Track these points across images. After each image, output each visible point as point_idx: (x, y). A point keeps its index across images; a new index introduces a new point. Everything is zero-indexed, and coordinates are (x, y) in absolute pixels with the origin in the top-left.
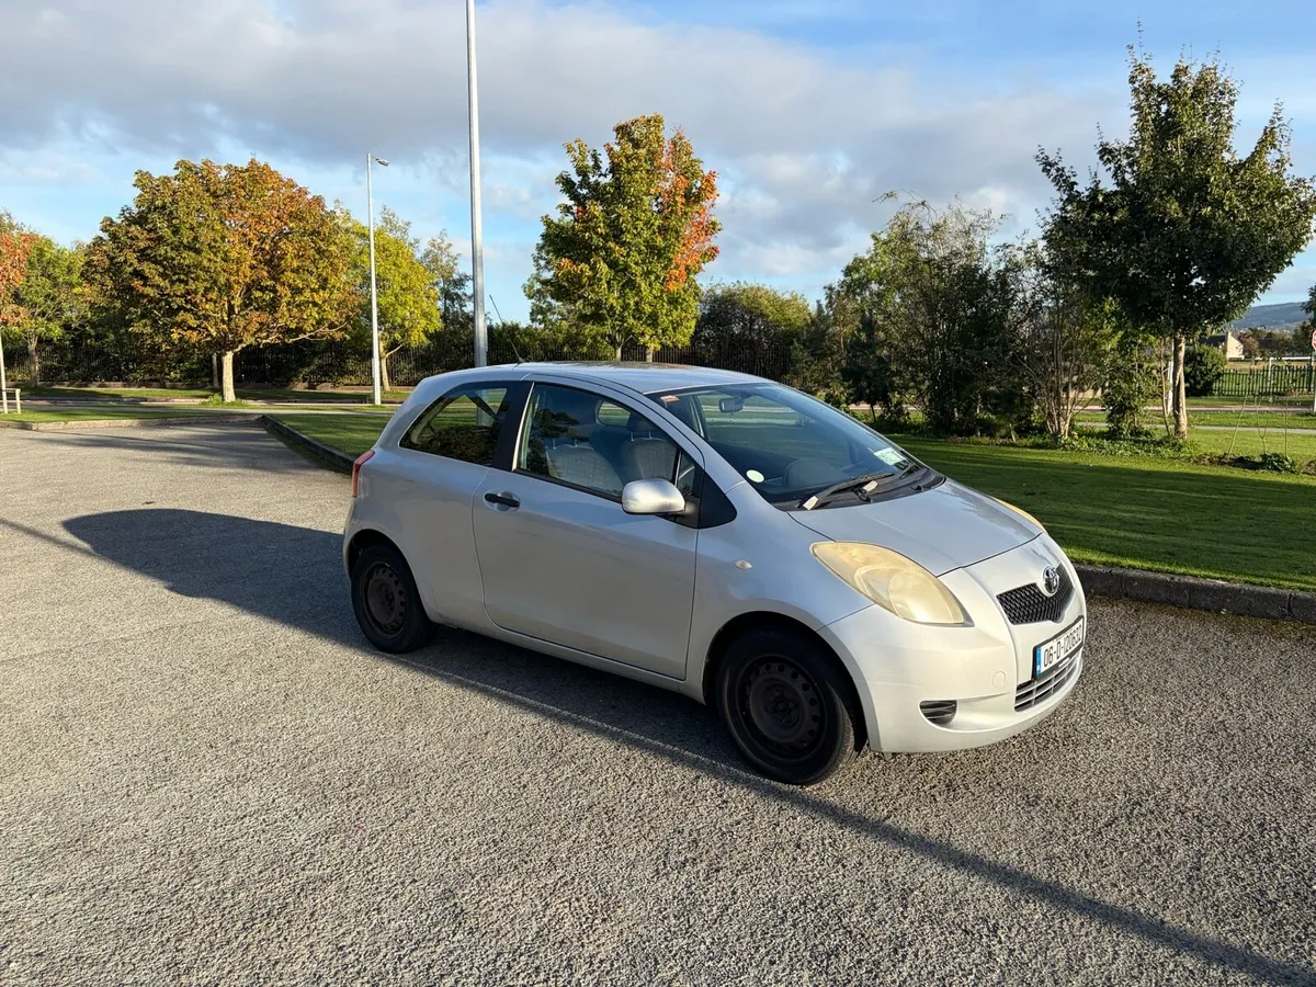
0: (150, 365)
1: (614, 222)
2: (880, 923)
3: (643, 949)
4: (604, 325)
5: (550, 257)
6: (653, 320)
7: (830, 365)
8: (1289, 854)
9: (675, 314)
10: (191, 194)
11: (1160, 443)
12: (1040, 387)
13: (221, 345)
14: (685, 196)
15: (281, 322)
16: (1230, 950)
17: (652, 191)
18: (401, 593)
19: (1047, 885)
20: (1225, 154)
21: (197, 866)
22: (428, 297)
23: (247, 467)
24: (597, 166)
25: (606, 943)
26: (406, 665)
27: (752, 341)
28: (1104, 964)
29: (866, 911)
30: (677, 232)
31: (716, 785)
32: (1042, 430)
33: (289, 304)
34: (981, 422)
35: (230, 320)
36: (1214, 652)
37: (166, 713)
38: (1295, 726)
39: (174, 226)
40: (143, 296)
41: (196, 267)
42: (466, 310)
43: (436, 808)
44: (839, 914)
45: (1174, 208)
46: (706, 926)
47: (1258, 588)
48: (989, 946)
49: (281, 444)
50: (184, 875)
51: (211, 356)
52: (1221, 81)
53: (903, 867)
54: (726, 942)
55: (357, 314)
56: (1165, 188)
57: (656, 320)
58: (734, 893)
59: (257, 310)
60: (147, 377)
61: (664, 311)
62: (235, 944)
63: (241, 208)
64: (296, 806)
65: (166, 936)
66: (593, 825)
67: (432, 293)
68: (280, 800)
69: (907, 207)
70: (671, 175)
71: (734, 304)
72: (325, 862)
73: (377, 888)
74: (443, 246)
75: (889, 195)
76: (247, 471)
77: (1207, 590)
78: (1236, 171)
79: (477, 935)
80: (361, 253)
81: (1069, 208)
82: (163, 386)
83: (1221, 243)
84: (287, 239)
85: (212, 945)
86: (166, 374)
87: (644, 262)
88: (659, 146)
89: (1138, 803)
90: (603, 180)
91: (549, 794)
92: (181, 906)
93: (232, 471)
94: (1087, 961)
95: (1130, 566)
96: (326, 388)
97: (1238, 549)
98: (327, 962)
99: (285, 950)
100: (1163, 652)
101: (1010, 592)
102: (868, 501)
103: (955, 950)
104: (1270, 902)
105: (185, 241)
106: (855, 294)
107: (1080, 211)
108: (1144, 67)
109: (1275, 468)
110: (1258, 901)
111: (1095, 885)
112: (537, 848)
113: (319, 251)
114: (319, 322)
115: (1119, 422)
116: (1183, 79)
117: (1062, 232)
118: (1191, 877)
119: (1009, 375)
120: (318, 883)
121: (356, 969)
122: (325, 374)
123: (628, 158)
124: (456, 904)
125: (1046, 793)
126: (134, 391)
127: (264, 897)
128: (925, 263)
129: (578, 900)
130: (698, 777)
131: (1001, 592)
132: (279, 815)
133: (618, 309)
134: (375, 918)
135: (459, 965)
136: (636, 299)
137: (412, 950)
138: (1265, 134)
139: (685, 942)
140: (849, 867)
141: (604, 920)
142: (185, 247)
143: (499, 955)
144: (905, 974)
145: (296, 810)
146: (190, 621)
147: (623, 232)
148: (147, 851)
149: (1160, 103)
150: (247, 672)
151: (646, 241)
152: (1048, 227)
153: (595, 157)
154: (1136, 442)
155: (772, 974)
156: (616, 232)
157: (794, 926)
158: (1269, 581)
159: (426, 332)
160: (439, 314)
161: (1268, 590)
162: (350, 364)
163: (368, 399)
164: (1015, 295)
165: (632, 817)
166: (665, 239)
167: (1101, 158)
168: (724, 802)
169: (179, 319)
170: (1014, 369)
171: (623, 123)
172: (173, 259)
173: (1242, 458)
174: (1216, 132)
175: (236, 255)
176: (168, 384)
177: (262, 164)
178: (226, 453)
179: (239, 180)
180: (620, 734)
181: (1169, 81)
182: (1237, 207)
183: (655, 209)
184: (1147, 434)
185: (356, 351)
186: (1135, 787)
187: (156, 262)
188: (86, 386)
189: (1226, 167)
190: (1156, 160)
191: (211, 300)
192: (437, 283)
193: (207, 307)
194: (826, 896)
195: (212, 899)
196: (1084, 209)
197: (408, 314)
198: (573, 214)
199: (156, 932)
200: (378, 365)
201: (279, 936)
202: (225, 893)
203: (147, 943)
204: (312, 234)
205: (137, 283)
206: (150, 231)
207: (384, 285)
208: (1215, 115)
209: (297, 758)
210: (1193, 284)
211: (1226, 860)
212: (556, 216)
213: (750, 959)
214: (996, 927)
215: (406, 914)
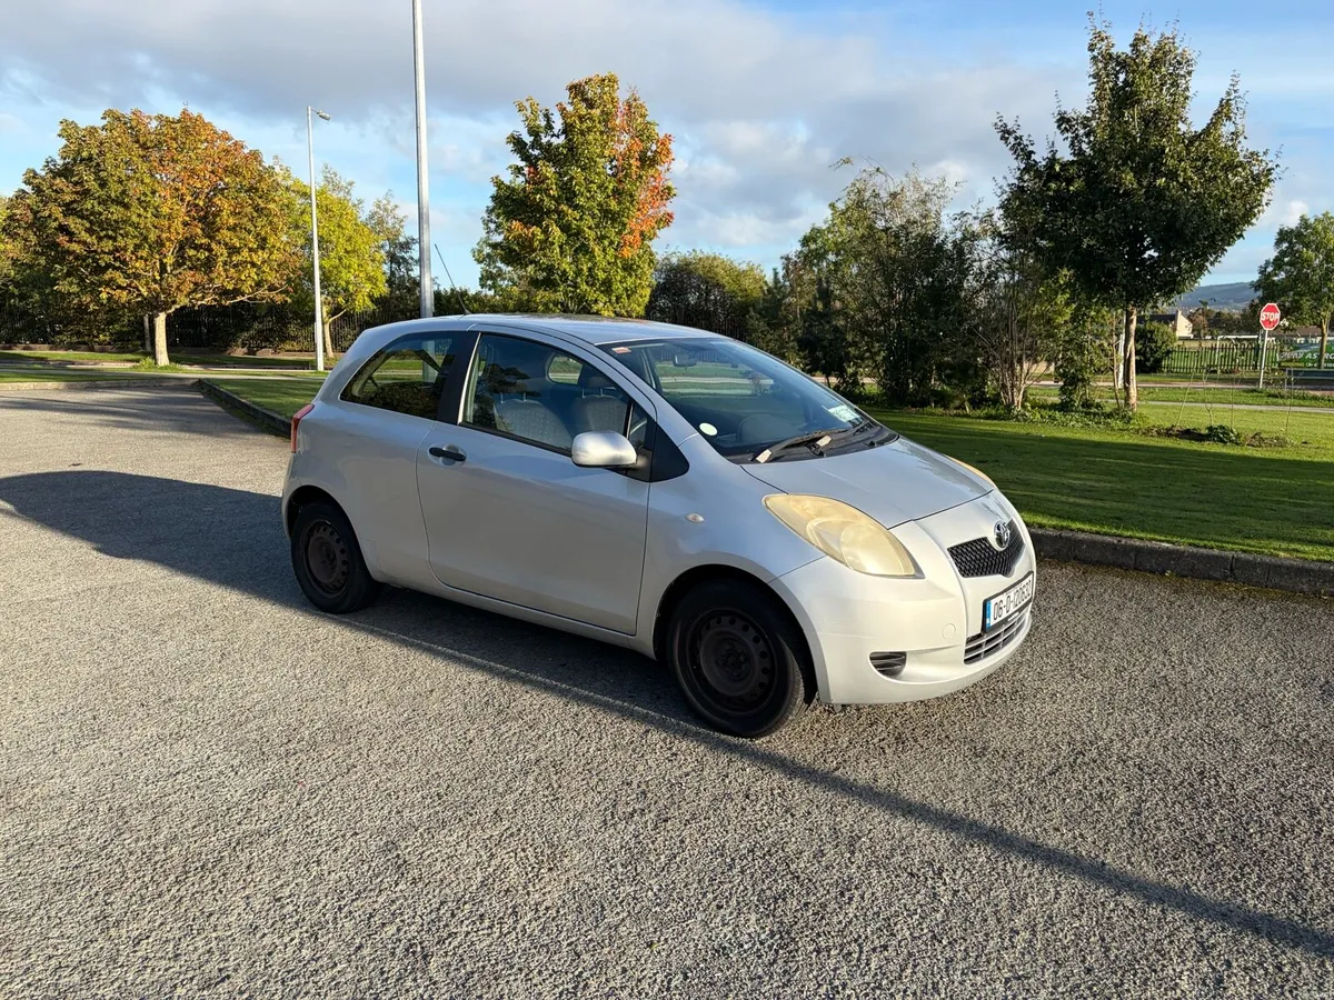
0: (77, 327)
1: (566, 184)
2: (827, 868)
3: (590, 897)
4: (556, 291)
5: (500, 220)
6: (607, 287)
7: (786, 335)
8: (1227, 800)
9: (630, 281)
10: (118, 145)
11: (1109, 415)
12: (995, 359)
13: (153, 305)
14: (640, 159)
15: (218, 283)
16: (1170, 890)
17: (607, 153)
18: (342, 551)
19: (992, 830)
20: (1180, 125)
21: (127, 822)
22: (373, 261)
23: (182, 430)
24: (549, 127)
25: (552, 891)
26: (348, 625)
27: (708, 312)
28: (1046, 904)
29: (814, 857)
30: (631, 196)
31: (666, 738)
32: (996, 400)
33: (225, 263)
34: (935, 393)
35: (162, 279)
36: (1158, 611)
37: (95, 672)
38: (1236, 681)
39: (102, 179)
40: (70, 253)
41: (124, 222)
42: (412, 274)
43: (379, 763)
44: (787, 862)
45: (1129, 178)
46: (654, 874)
47: (1202, 550)
48: (934, 888)
49: (218, 408)
50: (113, 831)
51: (142, 318)
52: (1179, 51)
53: (851, 815)
54: (674, 889)
55: (299, 277)
56: (1121, 158)
57: (610, 287)
58: (682, 842)
59: (191, 269)
60: (75, 339)
61: (619, 278)
62: (167, 898)
63: (173, 161)
64: (232, 763)
65: (94, 890)
66: (541, 778)
67: (378, 256)
68: (215, 757)
69: (864, 174)
70: (625, 137)
71: (690, 273)
72: (263, 816)
73: (317, 841)
74: (389, 207)
75: (847, 161)
76: (182, 435)
77: (1152, 552)
78: (1191, 142)
79: (420, 885)
80: (302, 213)
81: (1026, 177)
82: (91, 349)
83: (1175, 215)
84: (223, 194)
85: (142, 898)
86: (94, 336)
87: (597, 226)
88: (614, 107)
89: (1081, 752)
90: (555, 141)
91: (495, 749)
92: (110, 861)
93: (166, 434)
94: (1029, 900)
95: (1079, 530)
96: (266, 353)
97: (1183, 514)
98: (264, 913)
99: (220, 902)
100: (1109, 611)
101: (961, 545)
102: (821, 455)
103: (901, 892)
104: (1209, 845)
105: (113, 195)
106: (812, 265)
107: (1037, 180)
108: (1103, 35)
109: (1221, 441)
110: (1197, 843)
111: (1038, 830)
112: (482, 801)
113: (257, 209)
114: (259, 284)
115: (1071, 394)
116: (1142, 48)
117: (1018, 202)
118: (1132, 821)
119: (964, 345)
120: (255, 837)
121: (294, 920)
122: (267, 339)
123: (581, 118)
124: (398, 856)
125: (993, 745)
126: (61, 354)
127: (198, 851)
128: (883, 230)
129: (524, 850)
130: (647, 731)
131: (952, 545)
132: (214, 772)
133: (571, 274)
134: (315, 870)
135: (401, 914)
136: (590, 264)
137: (353, 901)
138: (1221, 106)
139: (633, 888)
140: (798, 816)
141: (550, 869)
142: (113, 201)
143: (442, 903)
144: (851, 915)
145: (232, 766)
146: (120, 582)
147: (576, 196)
148: (75, 807)
149: (1118, 72)
150: (181, 632)
151: (600, 204)
152: (1005, 196)
153: (547, 116)
154: (1087, 414)
155: (719, 918)
156: (568, 194)
157: (742, 872)
158: (1212, 543)
159: (371, 297)
160: (384, 278)
161: (1210, 552)
162: (292, 329)
163: (311, 365)
164: (971, 265)
165: (580, 770)
166: (619, 203)
167: (1059, 127)
168: (673, 754)
169: (107, 277)
170: (969, 339)
171: (576, 82)
172: (101, 214)
173: (1188, 430)
174: (1173, 102)
175: (168, 211)
176: (96, 347)
177: (195, 115)
178: (159, 416)
179: (171, 131)
180: (569, 691)
181: (1128, 50)
182: (1192, 179)
183: (610, 172)
184: (1098, 406)
185: (296, 315)
186: (1078, 738)
187: (82, 217)
188: (10, 348)
189: (1181, 138)
190: (1112, 130)
191: (142, 258)
192: (382, 246)
193: (137, 265)
194: (774, 844)
195: (143, 854)
196: (1041, 179)
197: (352, 278)
198: (524, 175)
199: (83, 887)
200: (321, 330)
201: (213, 889)
202: (156, 848)
203: (74, 897)
204: (249, 190)
205: (62, 239)
206: (76, 184)
207: (327, 248)
208: (1172, 84)
209: (233, 716)
210: (1146, 256)
211: (1166, 806)
212: (507, 178)
213: (698, 904)
214: (941, 870)
215: (347, 865)
